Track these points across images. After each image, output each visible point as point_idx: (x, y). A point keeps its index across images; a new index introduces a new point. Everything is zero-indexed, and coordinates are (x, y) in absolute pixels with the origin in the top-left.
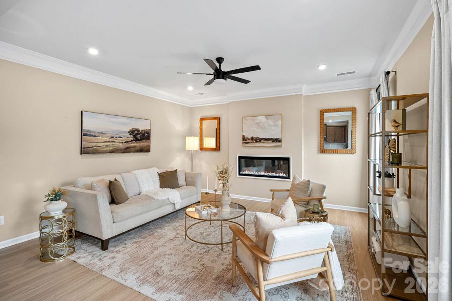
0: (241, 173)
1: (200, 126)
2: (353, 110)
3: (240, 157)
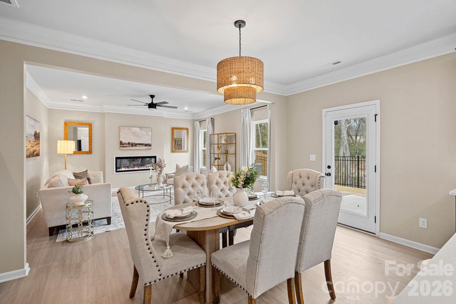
1: (65, 130)
2: (187, 129)
3: (117, 158)
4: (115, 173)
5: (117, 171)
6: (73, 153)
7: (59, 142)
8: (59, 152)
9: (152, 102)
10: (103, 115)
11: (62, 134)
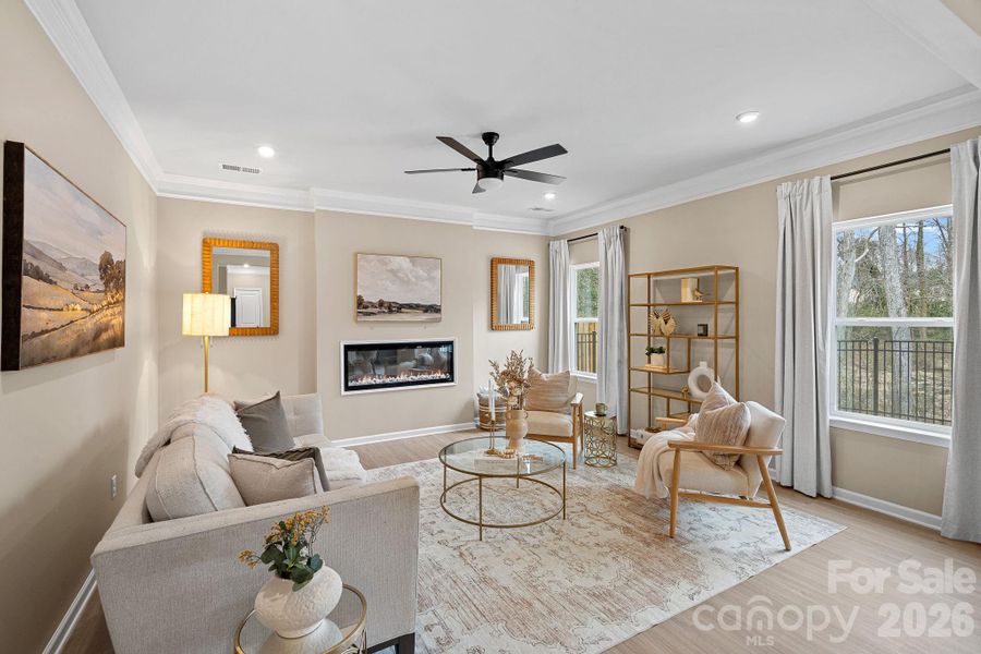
0: (350, 384)
1: (204, 263)
2: (530, 264)
3: (348, 348)
4: (343, 393)
5: (348, 388)
6: (227, 334)
7: (187, 298)
8: (186, 331)
9: (491, 158)
10: (308, 218)
11: (196, 277)
